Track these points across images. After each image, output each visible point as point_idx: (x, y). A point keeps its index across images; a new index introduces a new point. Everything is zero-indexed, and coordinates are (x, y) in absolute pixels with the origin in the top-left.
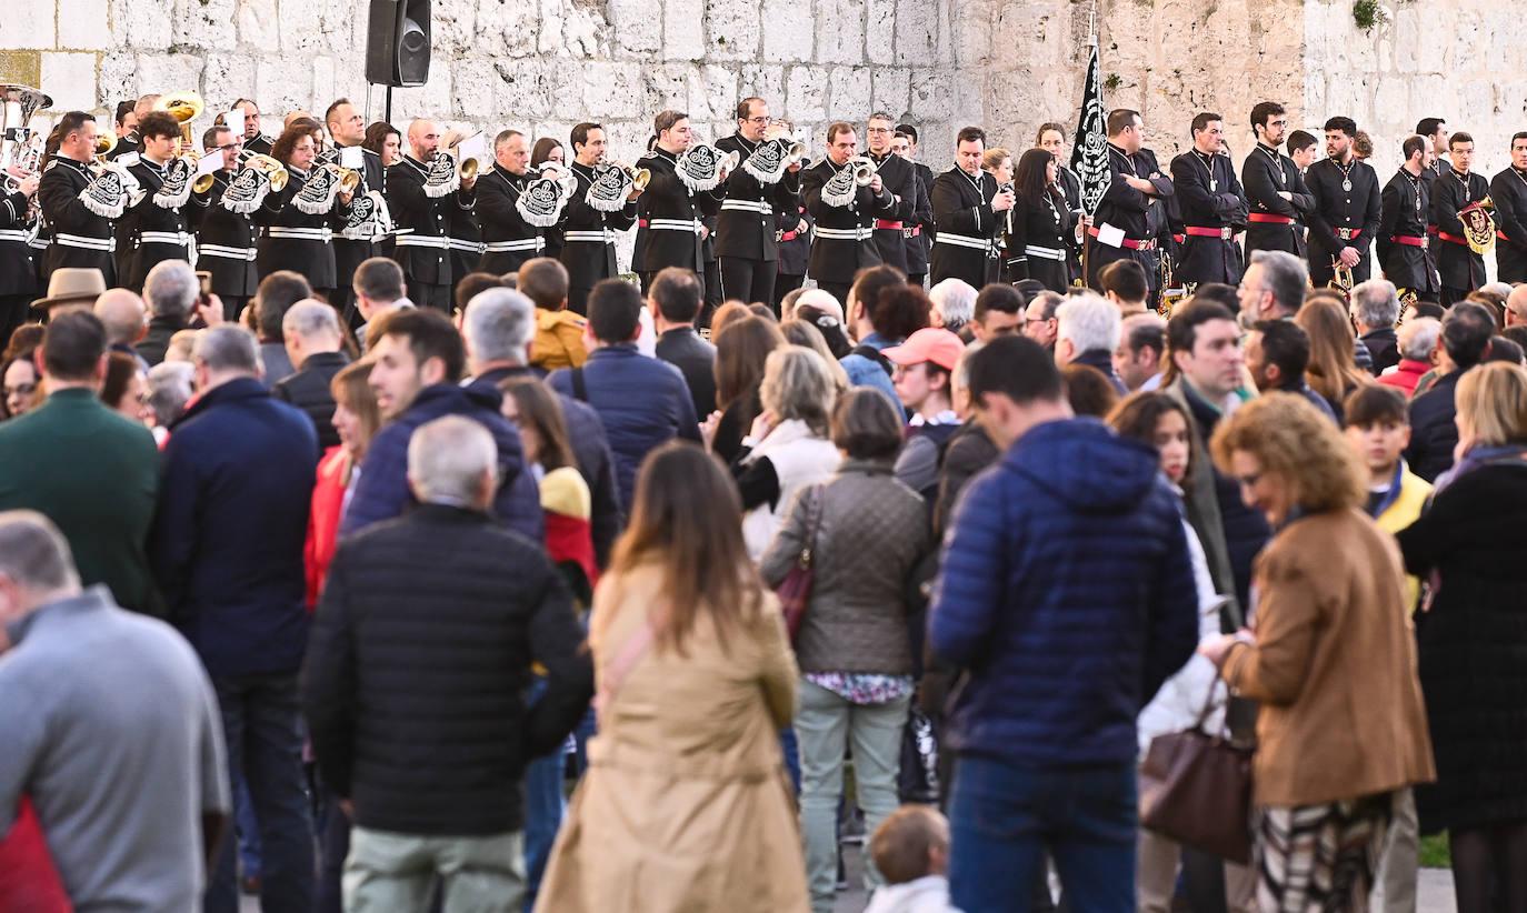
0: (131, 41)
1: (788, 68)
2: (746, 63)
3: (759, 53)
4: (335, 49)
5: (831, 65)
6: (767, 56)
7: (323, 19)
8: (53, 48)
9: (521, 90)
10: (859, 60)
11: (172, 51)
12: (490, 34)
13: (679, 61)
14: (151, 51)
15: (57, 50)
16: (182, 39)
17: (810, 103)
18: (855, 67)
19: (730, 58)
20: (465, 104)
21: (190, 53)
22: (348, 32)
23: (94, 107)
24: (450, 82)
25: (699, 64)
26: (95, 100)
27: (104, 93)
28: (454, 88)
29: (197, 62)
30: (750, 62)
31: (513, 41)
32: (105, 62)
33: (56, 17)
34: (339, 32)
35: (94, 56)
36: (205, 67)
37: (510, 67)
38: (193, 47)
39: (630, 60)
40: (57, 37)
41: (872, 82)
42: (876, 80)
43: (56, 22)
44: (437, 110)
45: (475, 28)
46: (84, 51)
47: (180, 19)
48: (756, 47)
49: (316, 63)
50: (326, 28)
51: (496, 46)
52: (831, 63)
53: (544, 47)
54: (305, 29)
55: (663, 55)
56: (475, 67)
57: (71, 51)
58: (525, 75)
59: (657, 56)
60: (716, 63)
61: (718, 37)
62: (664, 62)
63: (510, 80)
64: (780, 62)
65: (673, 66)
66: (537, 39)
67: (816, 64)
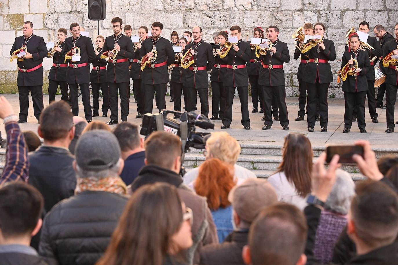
0: (56, 11)
1: (343, 12)
2: (322, 10)
3: (329, 8)
4: (134, 10)
5: (365, 11)
6: (332, 7)
7: (130, 2)
8: (28, 13)
9: (214, 20)
10: (381, 8)
11: (70, 13)
12: (200, 4)
13: (288, 10)
14: (63, 13)
15: (29, 14)
16: (74, 9)
18: (379, 11)
19: (314, 9)
20: (189, 24)
21: (78, 13)
22: (139, 6)
23: (43, 28)
24: (183, 18)
25: (301, 11)
26: (43, 26)
27: (46, 24)
28: (185, 20)
29: (81, 15)
30: (324, 10)
31: (211, 6)
32: (46, 16)
33: (29, 5)
34: (136, 6)
35: (42, 15)
36: (83, 16)
37: (210, 14)
38: (79, 12)
39: (265, 10)
40: (29, 11)
41: (388, 15)
42: (390, 15)
43: (29, 7)
44: (178, 26)
45: (195, 3)
46: (39, 14)
47: (74, 4)
48: (327, 5)
49: (126, 15)
50: (131, 5)
51: (204, 8)
52: (366, 10)
53: (225, 7)
54: (122, 6)
55: (281, 9)
56: (193, 14)
57: (34, 14)
58: (216, 16)
59: (279, 9)
60: (307, 11)
61: (308, 2)
62: (282, 11)
63: (210, 17)
64: (339, 10)
65: (286, 12)
66: (223, 5)
67: (358, 10)
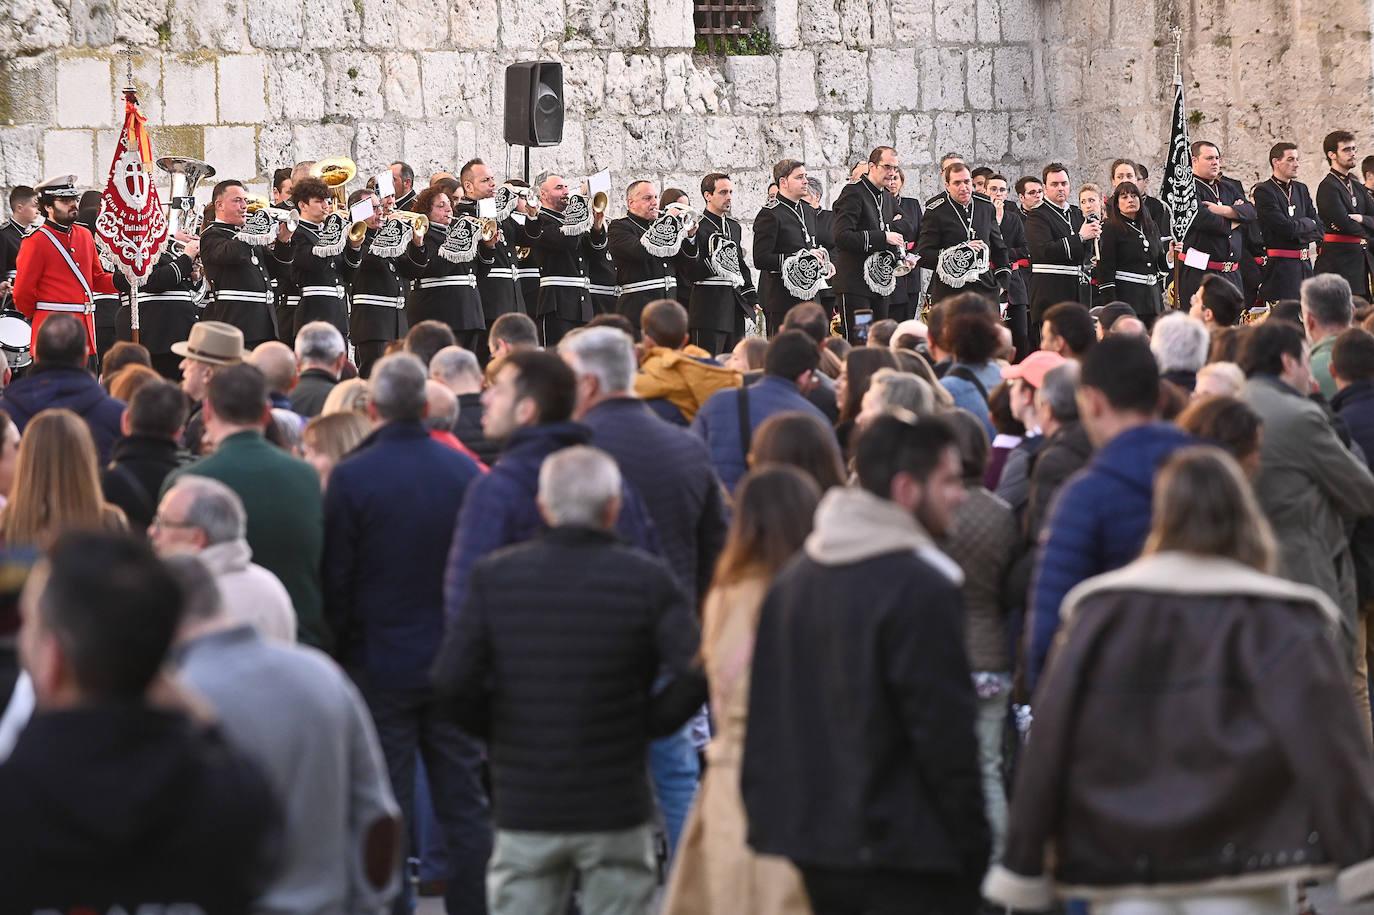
0: (287, 113)
1: (896, 116)
2: (856, 113)
3: (869, 103)
4: (475, 113)
5: (935, 112)
6: (876, 106)
7: (463, 86)
8: (214, 122)
9: (649, 145)
10: (960, 106)
11: (325, 121)
12: (619, 95)
13: (794, 113)
14: (305, 122)
15: (218, 124)
16: (334, 110)
17: (916, 147)
18: (958, 113)
19: (842, 109)
20: (597, 160)
21: (342, 122)
22: (487, 98)
23: (255, 176)
24: (583, 141)
25: (814, 115)
26: (255, 169)
27: (264, 162)
28: (587, 146)
29: (349, 130)
30: (861, 112)
31: (640, 100)
32: (263, 133)
33: (216, 94)
34: (478, 98)
35: (252, 128)
36: (356, 135)
37: (638, 124)
38: (344, 118)
39: (749, 114)
40: (218, 112)
41: (974, 126)
42: (977, 124)
43: (217, 98)
44: (572, 166)
45: (604, 90)
46: (244, 124)
47: (331, 91)
48: (865, 97)
49: (458, 128)
50: (468, 94)
51: (625, 106)
52: (935, 110)
53: (669, 105)
54: (446, 97)
55: (780, 108)
56: (605, 126)
57: (231, 125)
58: (652, 132)
59: (774, 110)
60: (828, 114)
61: (830, 89)
62: (780, 115)
63: (639, 137)
64: (888, 111)
65: (789, 118)
66: (663, 98)
67: (922, 112)
